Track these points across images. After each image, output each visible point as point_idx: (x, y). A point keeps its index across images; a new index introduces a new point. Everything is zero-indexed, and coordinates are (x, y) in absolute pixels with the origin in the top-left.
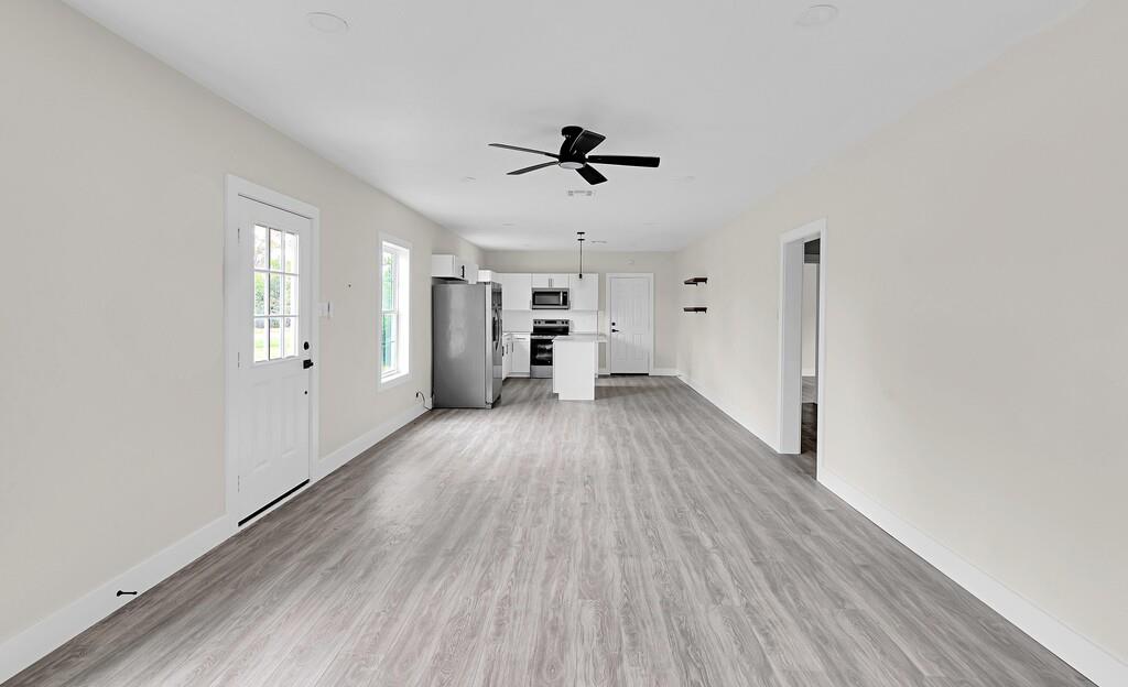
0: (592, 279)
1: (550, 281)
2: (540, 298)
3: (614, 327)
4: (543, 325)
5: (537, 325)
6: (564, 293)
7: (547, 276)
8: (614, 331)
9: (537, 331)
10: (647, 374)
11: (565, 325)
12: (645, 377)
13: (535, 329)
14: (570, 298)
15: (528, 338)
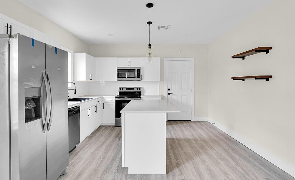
0: (156, 61)
1: (129, 62)
2: (122, 73)
3: (169, 92)
4: (125, 90)
5: (121, 91)
6: (138, 70)
7: (127, 59)
8: (169, 94)
9: (122, 94)
10: (190, 121)
11: (139, 90)
12: (189, 123)
13: (120, 93)
14: (142, 73)
15: (114, 100)
